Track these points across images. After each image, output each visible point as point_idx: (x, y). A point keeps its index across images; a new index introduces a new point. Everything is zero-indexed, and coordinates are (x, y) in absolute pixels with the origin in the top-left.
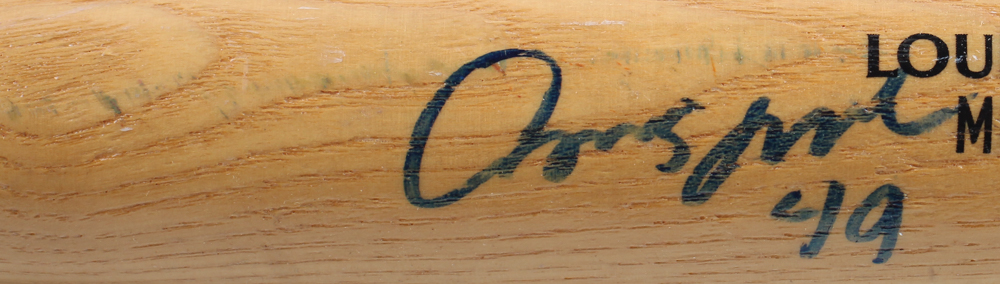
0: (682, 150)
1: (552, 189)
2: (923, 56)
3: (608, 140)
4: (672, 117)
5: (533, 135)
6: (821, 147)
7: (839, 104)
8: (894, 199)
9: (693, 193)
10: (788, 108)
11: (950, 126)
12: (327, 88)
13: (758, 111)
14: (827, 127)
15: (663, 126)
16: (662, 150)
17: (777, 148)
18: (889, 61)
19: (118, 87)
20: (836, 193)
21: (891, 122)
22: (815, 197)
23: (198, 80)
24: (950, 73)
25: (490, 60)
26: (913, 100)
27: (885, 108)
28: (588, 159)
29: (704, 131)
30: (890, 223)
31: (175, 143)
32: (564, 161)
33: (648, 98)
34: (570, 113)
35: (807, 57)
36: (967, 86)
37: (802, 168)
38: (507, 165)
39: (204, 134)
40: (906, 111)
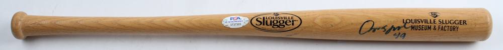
0: (385, 30)
1: (373, 33)
2: (408, 21)
3: (378, 29)
4: (385, 27)
5: (371, 28)
6: (398, 30)
7: (400, 26)
8: (405, 34)
9: (386, 33)
10: (396, 26)
11: (411, 28)
12: (352, 24)
13: (393, 26)
14: (399, 28)
15: (384, 28)
16: (384, 30)
17: (394, 30)
18: (405, 22)
19: (332, 24)
20: (399, 33)
21: (405, 27)
22: (398, 34)
23: (340, 23)
24: (411, 23)
25: (367, 21)
26: (407, 25)
27: (405, 26)
28: (376, 30)
29: (387, 28)
30: (404, 36)
31: (338, 29)
32: (374, 30)
33: (382, 25)
34: (375, 27)
35: (397, 21)
36: (412, 24)
37: (397, 31)
38: (369, 31)
39: (340, 28)
40: (406, 26)
